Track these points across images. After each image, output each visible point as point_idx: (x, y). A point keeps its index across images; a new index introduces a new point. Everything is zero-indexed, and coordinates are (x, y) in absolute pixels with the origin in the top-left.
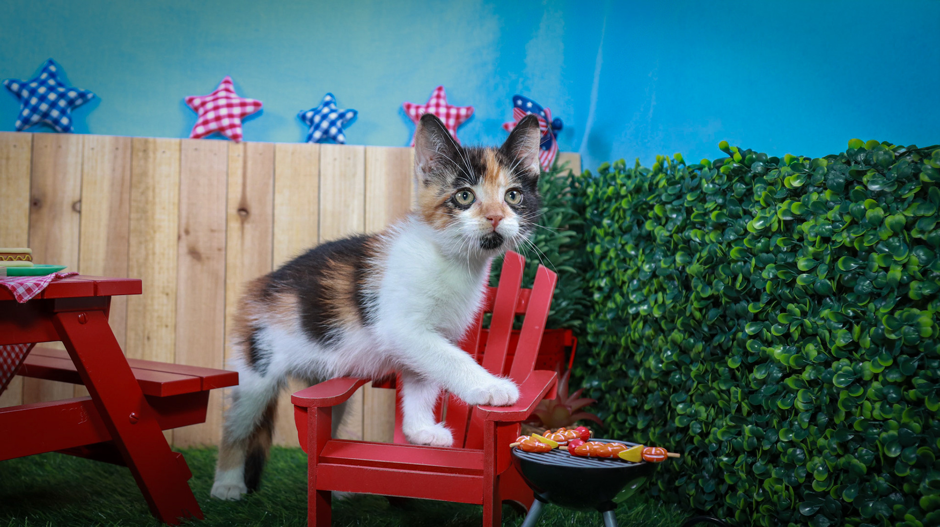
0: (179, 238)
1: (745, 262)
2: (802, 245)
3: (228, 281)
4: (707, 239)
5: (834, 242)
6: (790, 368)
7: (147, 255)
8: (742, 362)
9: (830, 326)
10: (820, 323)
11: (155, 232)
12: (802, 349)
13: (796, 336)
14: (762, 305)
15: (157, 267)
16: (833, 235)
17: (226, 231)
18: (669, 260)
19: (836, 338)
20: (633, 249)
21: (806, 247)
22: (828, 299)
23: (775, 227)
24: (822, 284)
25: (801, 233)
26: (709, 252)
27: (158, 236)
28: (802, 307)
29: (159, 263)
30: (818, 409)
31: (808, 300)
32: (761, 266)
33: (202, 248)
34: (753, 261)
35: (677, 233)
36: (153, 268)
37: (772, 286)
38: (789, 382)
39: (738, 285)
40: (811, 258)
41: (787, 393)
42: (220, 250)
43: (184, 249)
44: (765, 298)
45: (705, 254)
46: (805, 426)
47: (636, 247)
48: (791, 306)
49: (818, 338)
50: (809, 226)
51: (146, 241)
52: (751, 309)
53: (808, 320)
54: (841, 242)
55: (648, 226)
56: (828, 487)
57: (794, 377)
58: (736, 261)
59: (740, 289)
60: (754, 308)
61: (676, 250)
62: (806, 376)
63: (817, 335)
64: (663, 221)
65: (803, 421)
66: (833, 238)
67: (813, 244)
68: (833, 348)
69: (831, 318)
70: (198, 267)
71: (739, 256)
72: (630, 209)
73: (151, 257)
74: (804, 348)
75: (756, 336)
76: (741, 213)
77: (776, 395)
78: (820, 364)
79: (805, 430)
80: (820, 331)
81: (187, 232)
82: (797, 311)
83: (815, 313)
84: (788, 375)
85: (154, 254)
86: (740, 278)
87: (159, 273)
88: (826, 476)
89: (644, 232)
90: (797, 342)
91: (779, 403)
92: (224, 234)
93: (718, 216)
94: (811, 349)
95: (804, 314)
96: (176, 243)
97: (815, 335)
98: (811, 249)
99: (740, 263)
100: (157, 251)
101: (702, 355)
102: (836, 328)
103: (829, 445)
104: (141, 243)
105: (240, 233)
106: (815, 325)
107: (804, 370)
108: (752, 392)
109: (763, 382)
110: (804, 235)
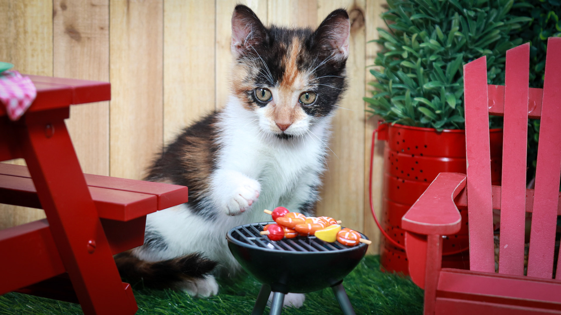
0: (54, 13)
3: (112, 67)
7: (18, 34)
11: (26, 6)
15: (29, 48)
17: (109, 6)
27: (29, 10)
29: (31, 44)
33: (81, 26)
36: (25, 50)
42: (102, 28)
43: (60, 27)
51: (16, 17)
70: (78, 48)
73: (22, 36)
81: (64, 7)
85: (25, 32)
87: (33, 56)
92: (107, 10)
96: (51, 19)
100: (29, 28)
104: (9, 19)
105: (125, 9)
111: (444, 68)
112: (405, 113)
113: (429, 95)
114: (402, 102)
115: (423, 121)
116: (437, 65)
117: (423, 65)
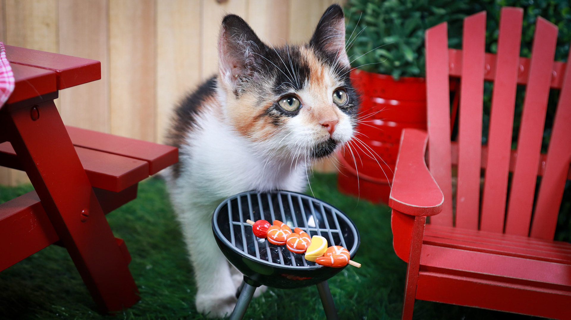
111: (402, 24)
112: (367, 61)
113: (389, 48)
114: (364, 52)
115: (382, 69)
116: (398, 22)
117: (385, 21)
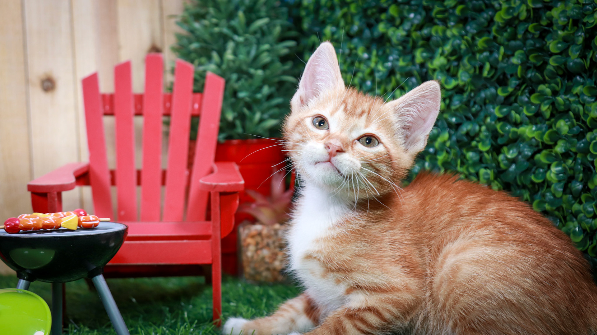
1: (491, 52)
2: (551, 30)
4: (449, 33)
5: (585, 24)
6: (543, 143)
8: (492, 145)
9: (584, 100)
10: (572, 99)
12: (553, 126)
13: (548, 115)
14: (510, 89)
16: (584, 18)
18: (409, 57)
19: (590, 111)
20: (364, 52)
21: (556, 31)
22: (578, 78)
23: (523, 16)
24: (575, 63)
25: (550, 19)
26: (453, 46)
28: (554, 88)
30: (571, 179)
31: (559, 79)
32: (509, 53)
34: (502, 50)
35: (416, 30)
37: (522, 70)
38: (541, 157)
39: (485, 73)
40: (561, 40)
41: (536, 169)
44: (513, 82)
45: (448, 48)
46: (559, 195)
47: (368, 50)
48: (542, 87)
49: (571, 113)
50: (559, 12)
52: (501, 94)
53: (561, 97)
54: (593, 23)
55: (381, 28)
56: (584, 246)
57: (545, 152)
58: (481, 52)
59: (489, 76)
60: (503, 91)
61: (414, 47)
62: (559, 148)
63: (569, 110)
64: (398, 22)
65: (558, 191)
66: (585, 20)
67: (564, 28)
68: (588, 121)
69: (585, 92)
71: (485, 46)
72: (358, 14)
74: (555, 125)
75: (506, 119)
76: (484, 7)
77: (527, 171)
78: (574, 136)
79: (558, 198)
80: (574, 106)
82: (548, 91)
83: (568, 91)
84: (539, 151)
86: (487, 66)
88: (582, 237)
89: (376, 34)
90: (549, 120)
91: (533, 178)
93: (462, 11)
94: (563, 125)
95: (555, 93)
97: (566, 112)
98: (560, 33)
99: (486, 54)
101: (448, 144)
102: (589, 103)
103: (585, 209)
106: (567, 102)
107: (556, 144)
108: (503, 172)
109: (513, 161)
110: (554, 20)
